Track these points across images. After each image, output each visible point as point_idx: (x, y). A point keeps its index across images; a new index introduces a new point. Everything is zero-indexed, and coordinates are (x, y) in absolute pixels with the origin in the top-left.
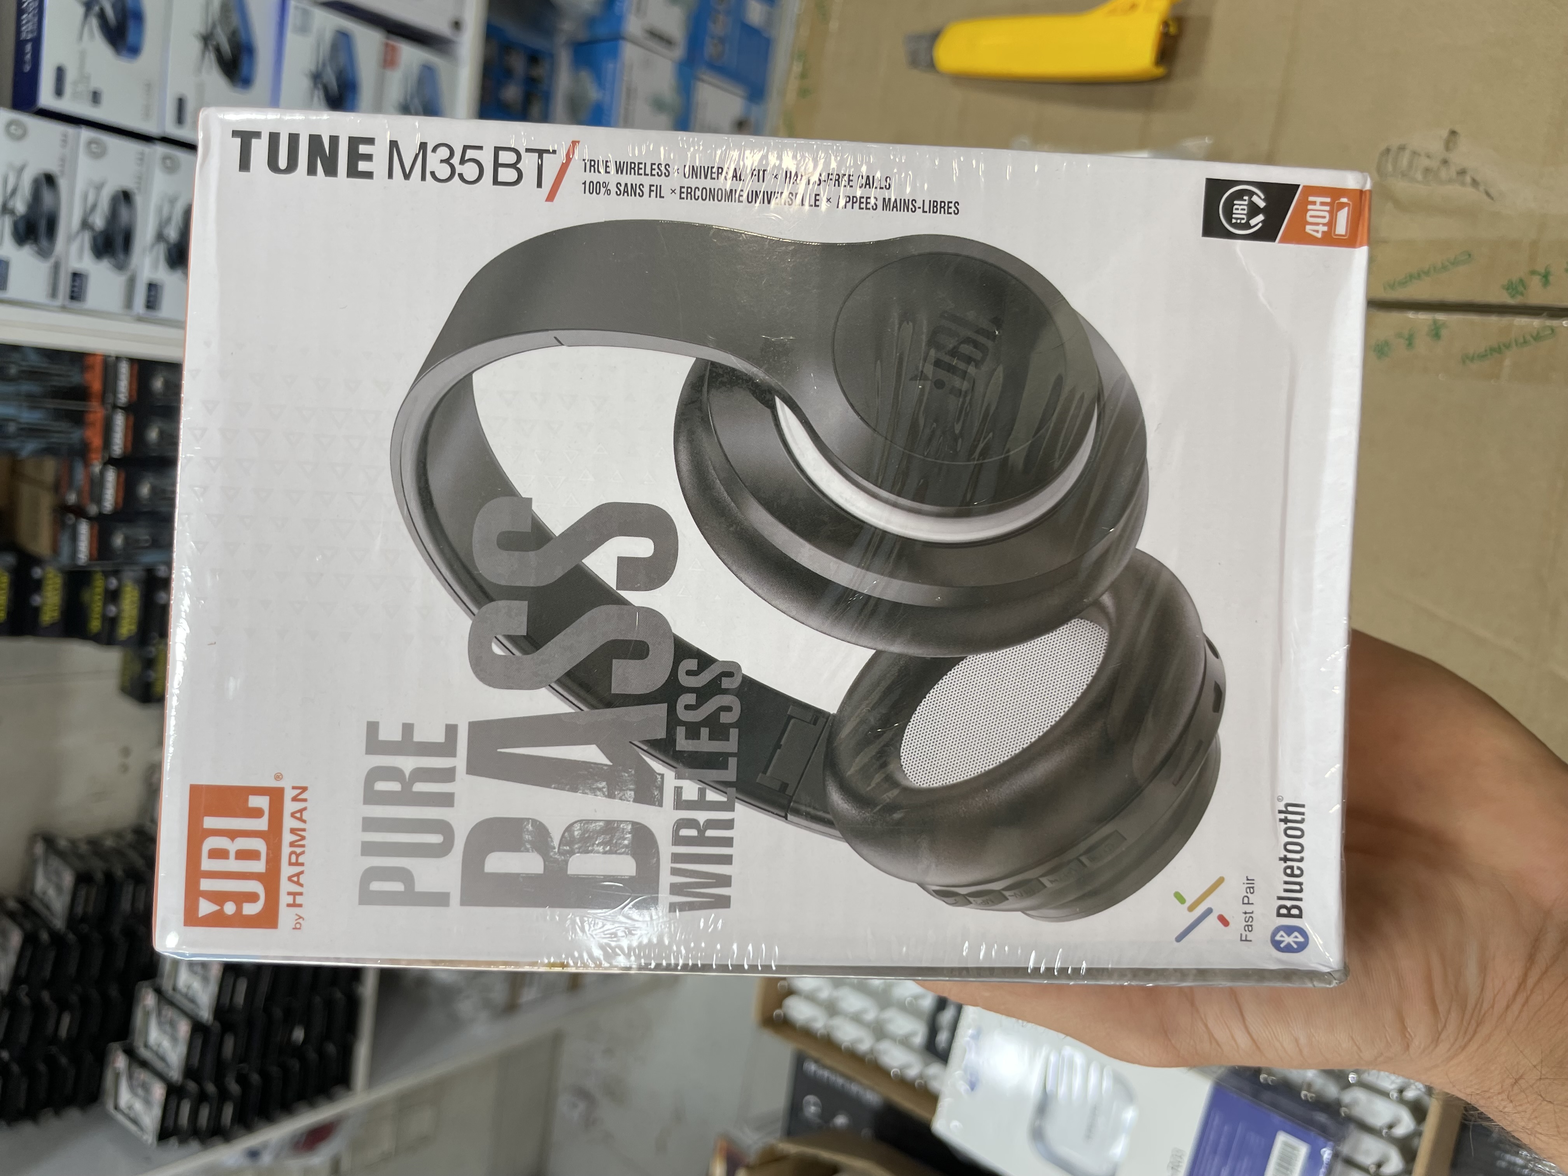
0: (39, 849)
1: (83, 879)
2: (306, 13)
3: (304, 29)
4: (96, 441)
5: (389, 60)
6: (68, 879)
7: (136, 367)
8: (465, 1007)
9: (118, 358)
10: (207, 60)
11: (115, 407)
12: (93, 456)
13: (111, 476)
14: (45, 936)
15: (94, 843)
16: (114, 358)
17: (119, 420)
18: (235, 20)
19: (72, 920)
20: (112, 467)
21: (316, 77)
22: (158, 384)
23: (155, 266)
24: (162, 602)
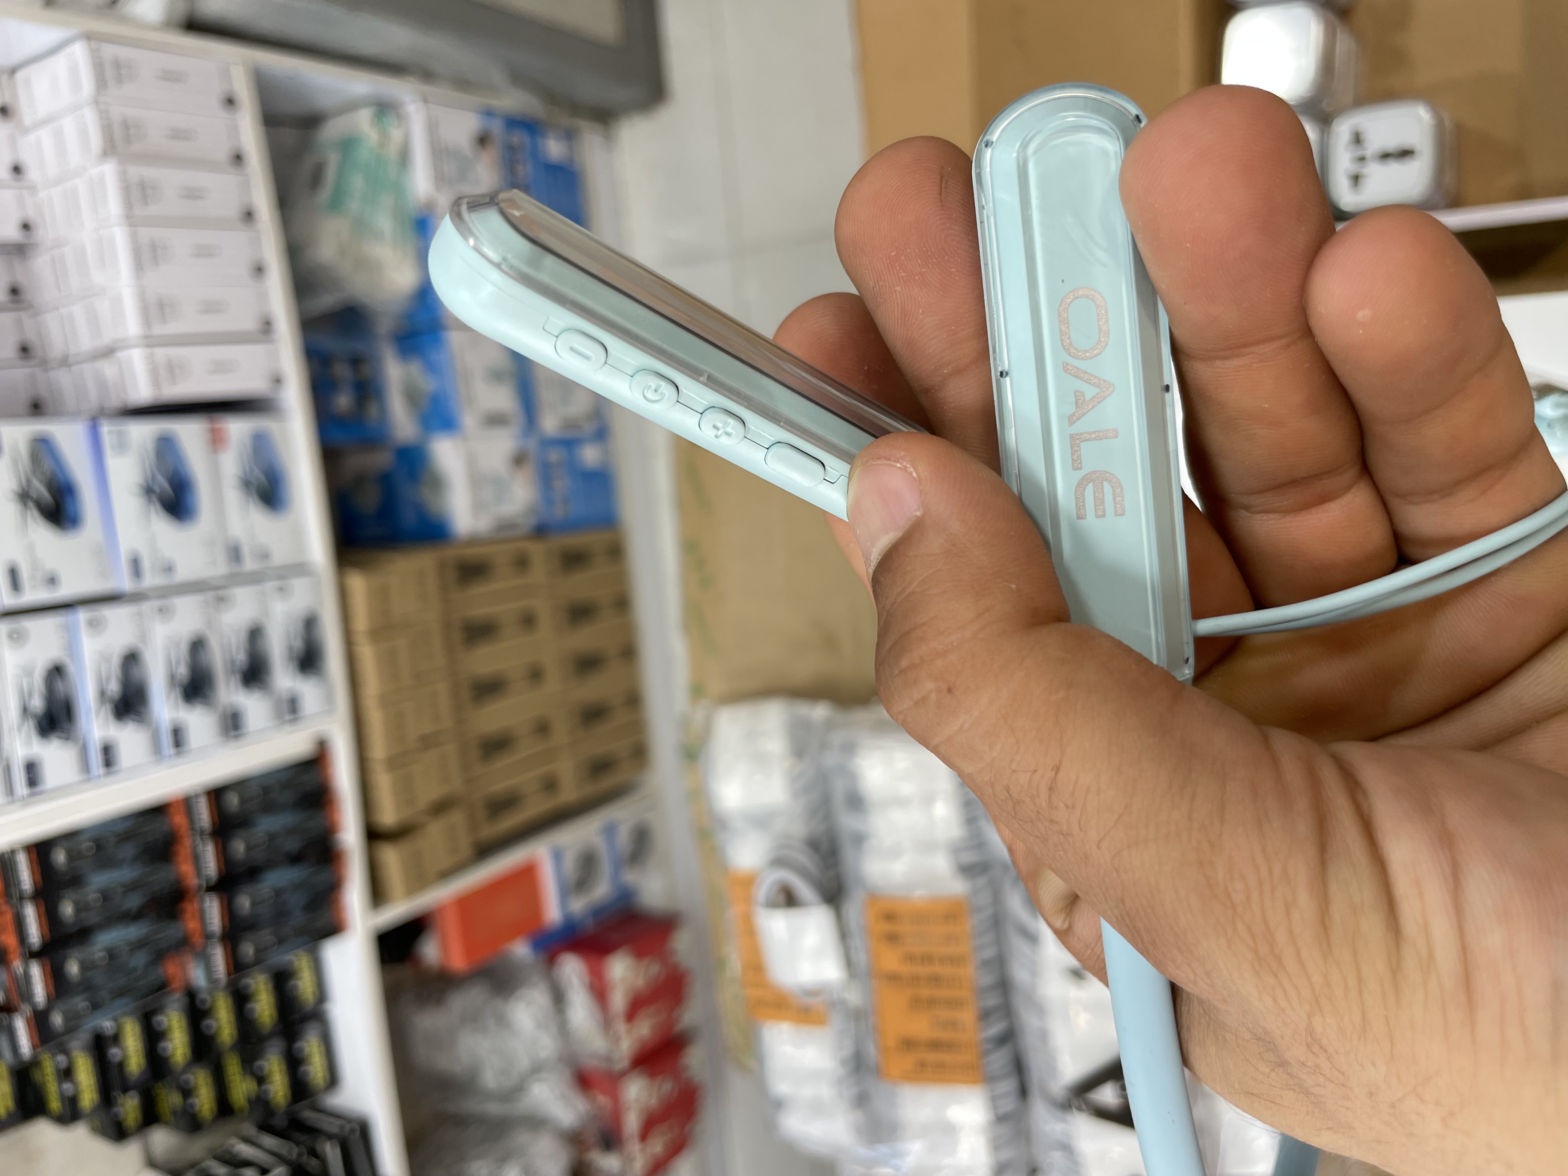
2: (120, 434)
3: (122, 446)
4: (10, 940)
5: (216, 441)
7: (35, 850)
9: (13, 852)
10: (29, 519)
11: (21, 898)
12: (12, 956)
13: (36, 971)
16: (10, 853)
17: (30, 913)
18: (48, 464)
20: (33, 960)
21: (148, 491)
22: (60, 857)
23: (28, 743)
24: (117, 1059)
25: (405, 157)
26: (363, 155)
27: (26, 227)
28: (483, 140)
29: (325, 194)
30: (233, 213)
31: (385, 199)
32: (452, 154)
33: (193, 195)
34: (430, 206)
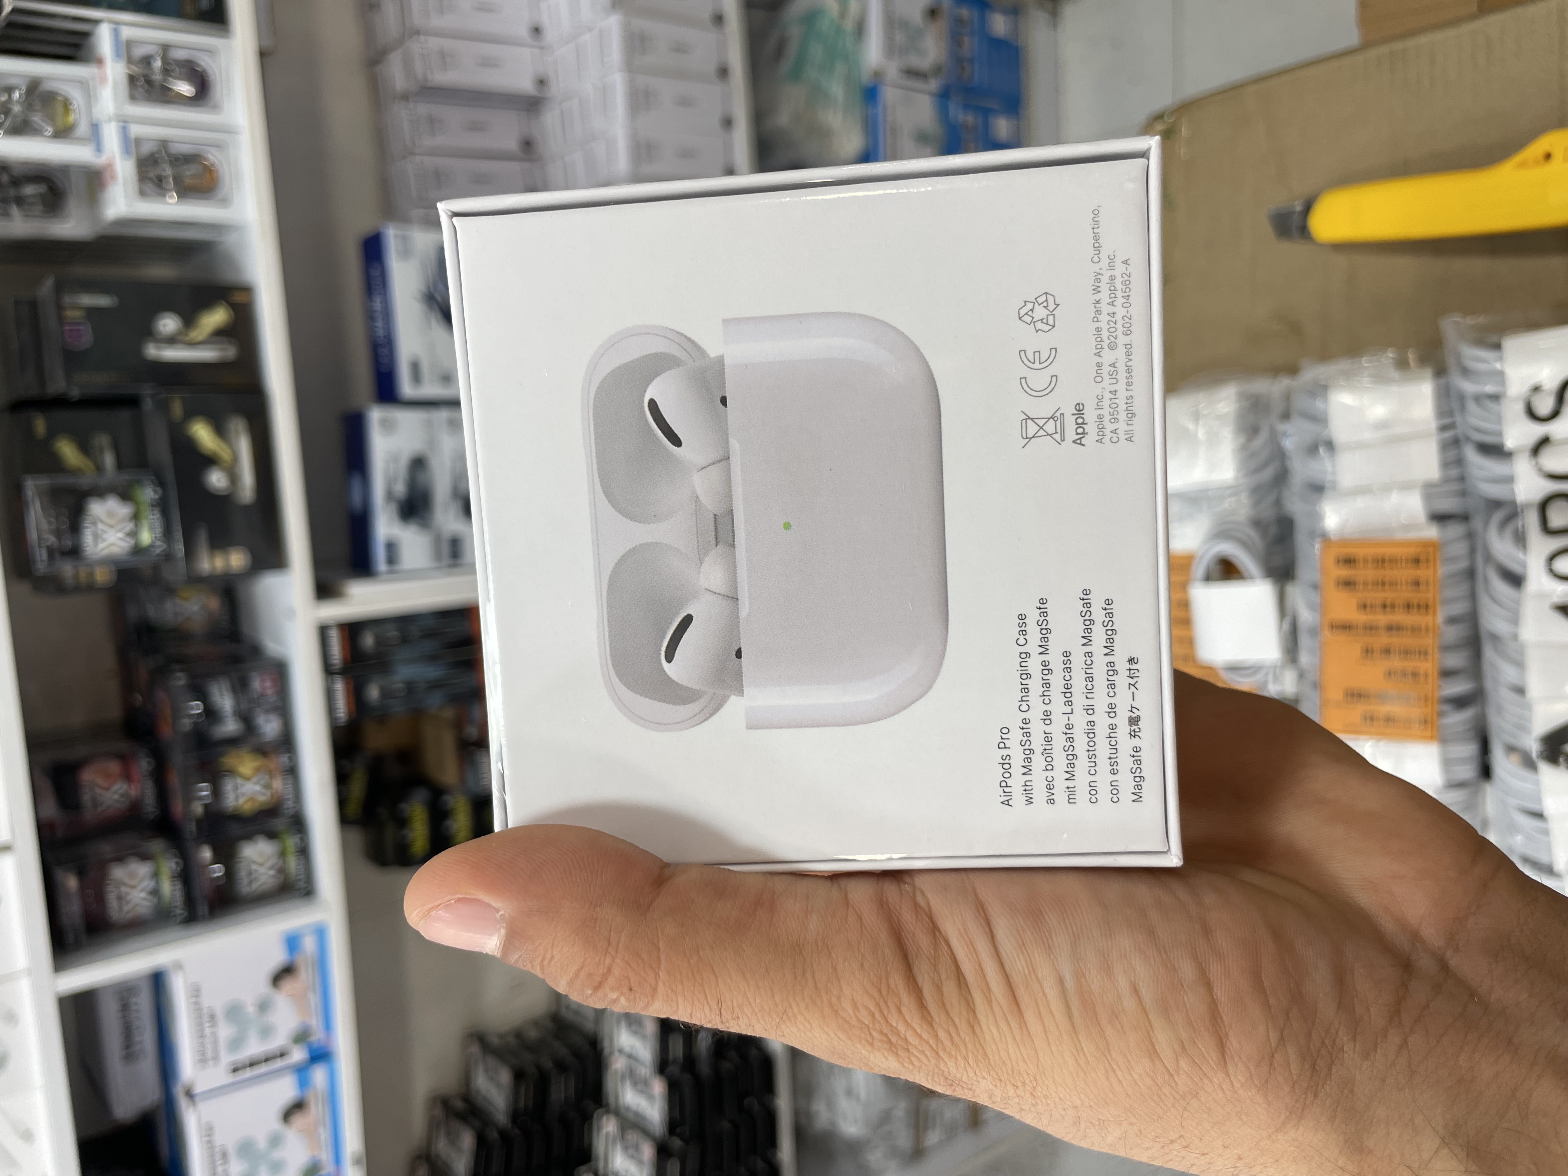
0: (475, 1049)
1: (519, 1076)
6: (505, 1076)
8: (875, 1157)
14: (494, 1135)
15: (519, 1035)
19: (515, 1115)
25: (860, 29)
26: (824, 25)
27: (541, 82)
28: (933, 13)
29: (786, 65)
30: (711, 68)
31: (840, 68)
32: (905, 25)
33: (680, 49)
34: (878, 75)
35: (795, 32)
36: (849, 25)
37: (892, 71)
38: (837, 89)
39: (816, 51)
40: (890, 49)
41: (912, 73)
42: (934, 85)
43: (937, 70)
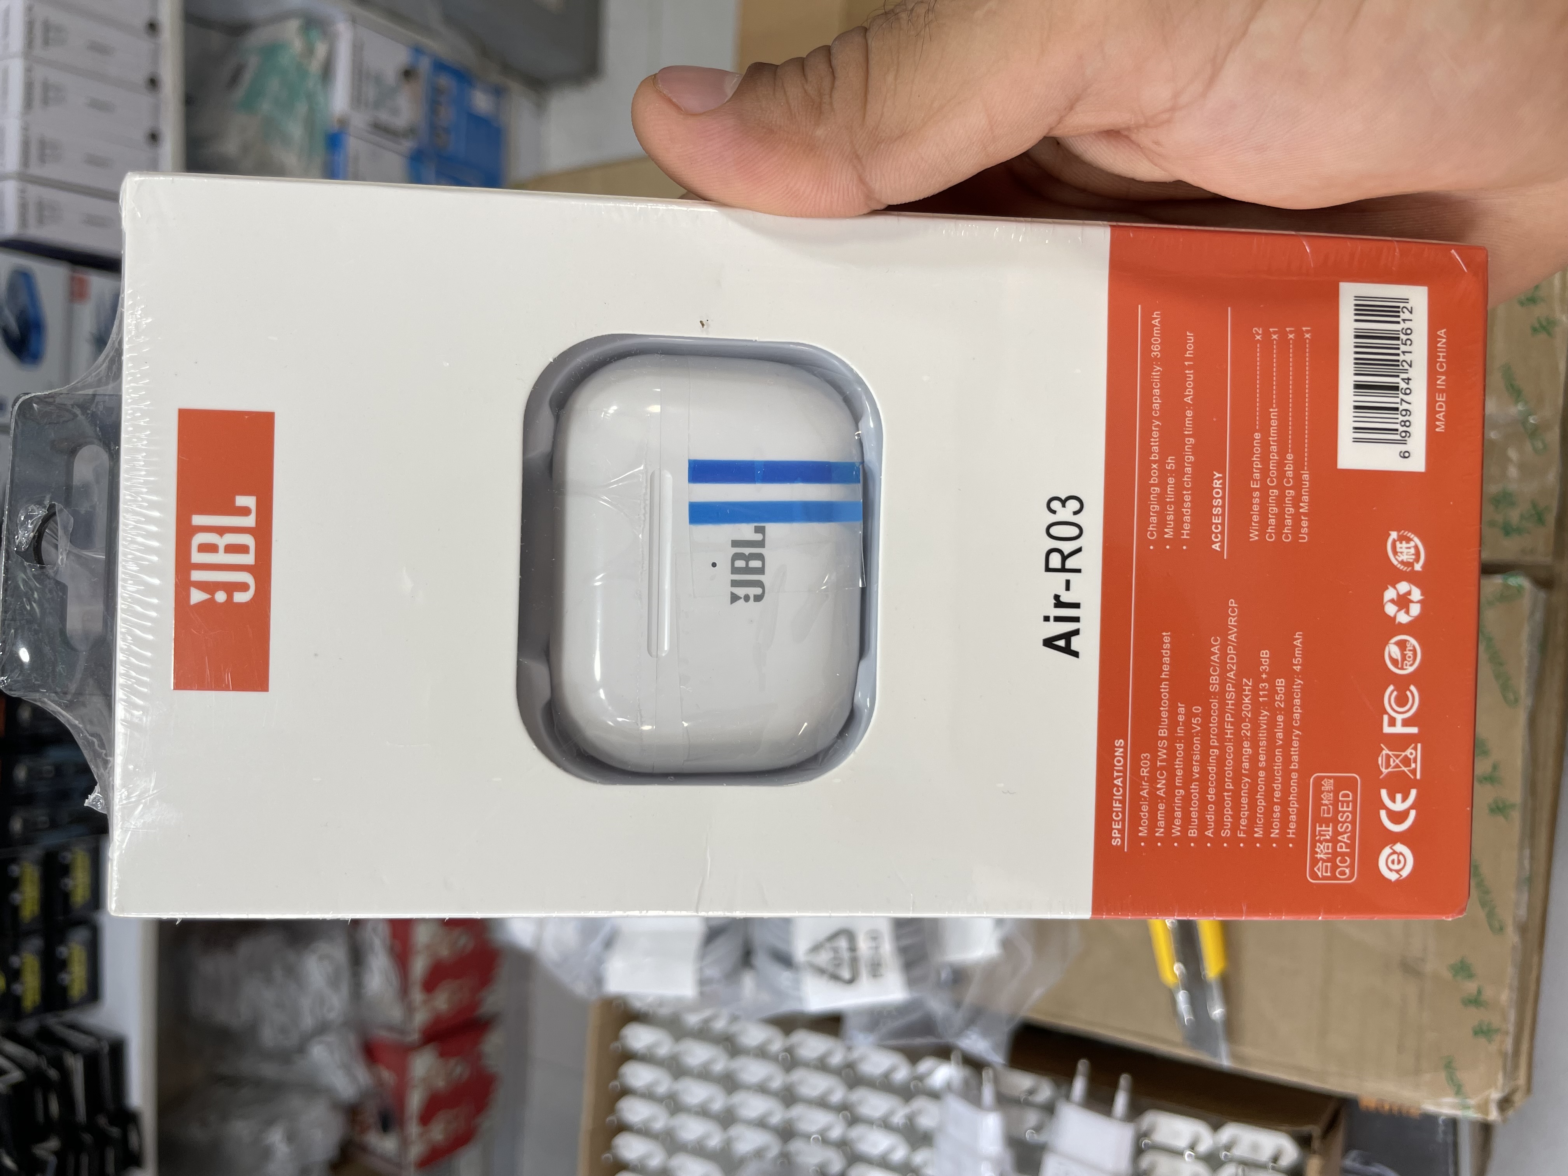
5: (77, 293)
25: (327, 72)
26: (285, 60)
28: (408, 74)
29: (239, 93)
30: (140, 77)
31: (302, 108)
32: (378, 80)
33: (99, 49)
34: (343, 123)
35: (253, 62)
36: (315, 66)
37: (359, 121)
38: (296, 130)
39: (274, 85)
40: (357, 99)
41: (379, 128)
42: (407, 145)
43: (411, 132)
